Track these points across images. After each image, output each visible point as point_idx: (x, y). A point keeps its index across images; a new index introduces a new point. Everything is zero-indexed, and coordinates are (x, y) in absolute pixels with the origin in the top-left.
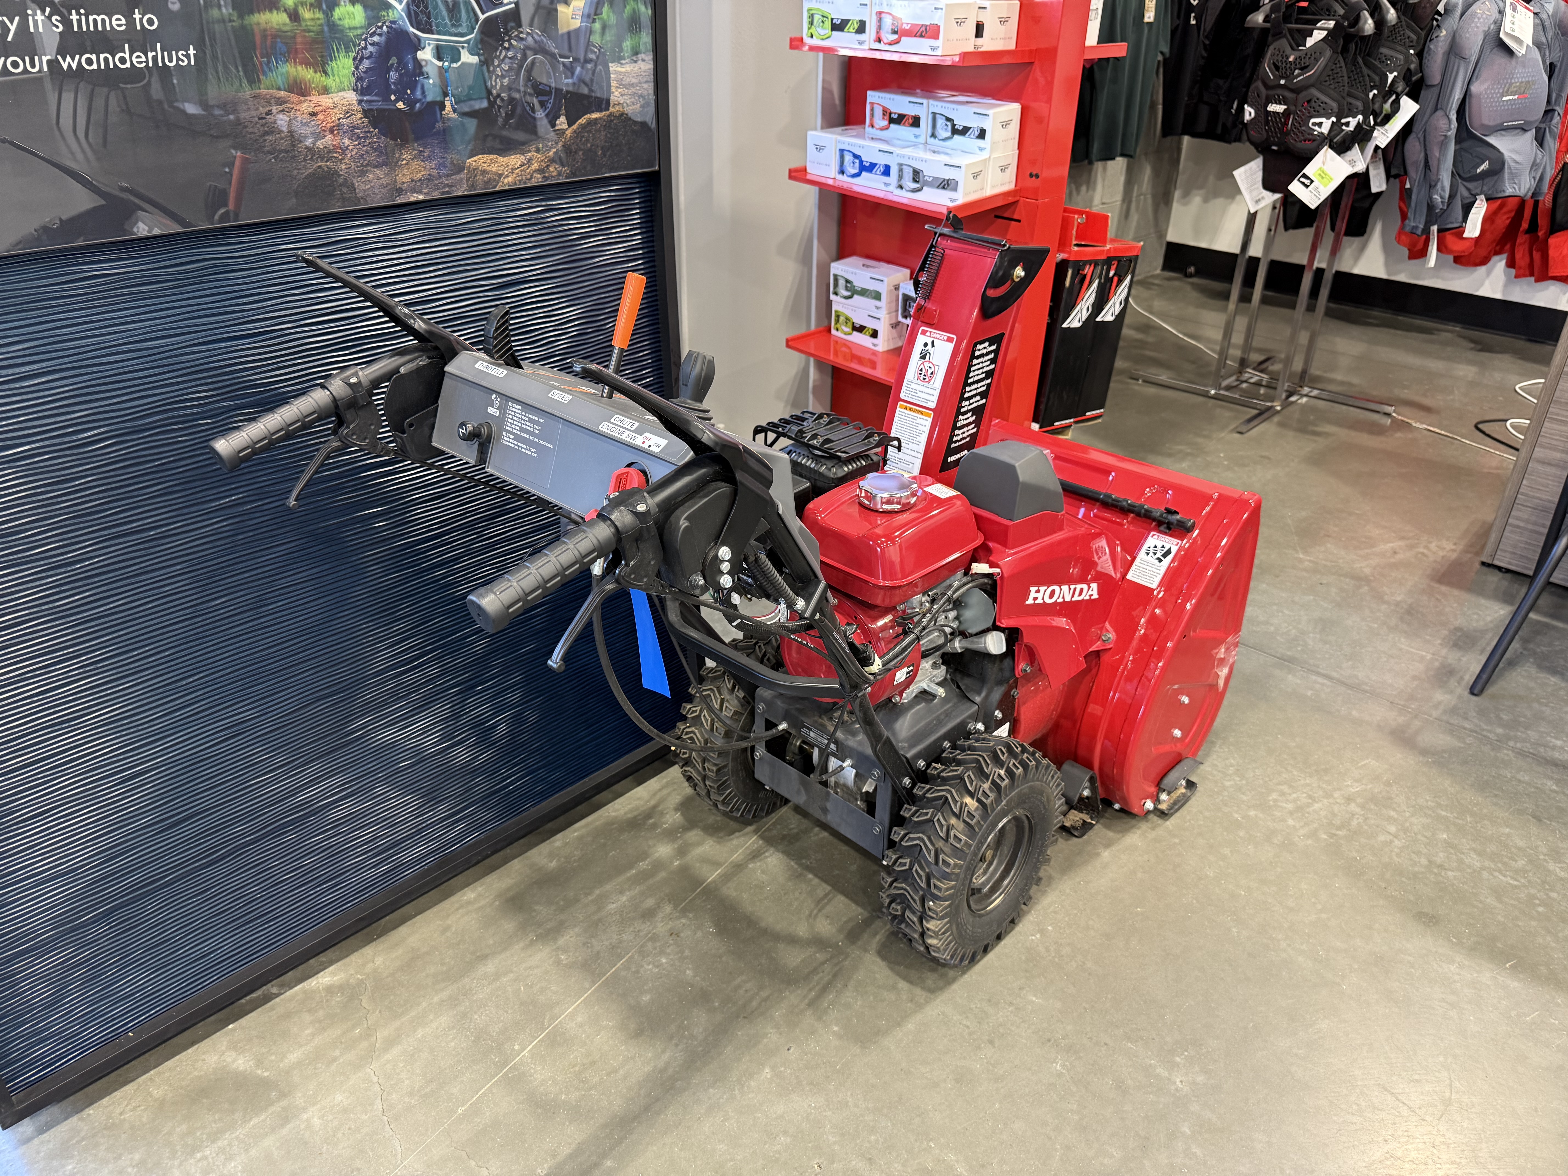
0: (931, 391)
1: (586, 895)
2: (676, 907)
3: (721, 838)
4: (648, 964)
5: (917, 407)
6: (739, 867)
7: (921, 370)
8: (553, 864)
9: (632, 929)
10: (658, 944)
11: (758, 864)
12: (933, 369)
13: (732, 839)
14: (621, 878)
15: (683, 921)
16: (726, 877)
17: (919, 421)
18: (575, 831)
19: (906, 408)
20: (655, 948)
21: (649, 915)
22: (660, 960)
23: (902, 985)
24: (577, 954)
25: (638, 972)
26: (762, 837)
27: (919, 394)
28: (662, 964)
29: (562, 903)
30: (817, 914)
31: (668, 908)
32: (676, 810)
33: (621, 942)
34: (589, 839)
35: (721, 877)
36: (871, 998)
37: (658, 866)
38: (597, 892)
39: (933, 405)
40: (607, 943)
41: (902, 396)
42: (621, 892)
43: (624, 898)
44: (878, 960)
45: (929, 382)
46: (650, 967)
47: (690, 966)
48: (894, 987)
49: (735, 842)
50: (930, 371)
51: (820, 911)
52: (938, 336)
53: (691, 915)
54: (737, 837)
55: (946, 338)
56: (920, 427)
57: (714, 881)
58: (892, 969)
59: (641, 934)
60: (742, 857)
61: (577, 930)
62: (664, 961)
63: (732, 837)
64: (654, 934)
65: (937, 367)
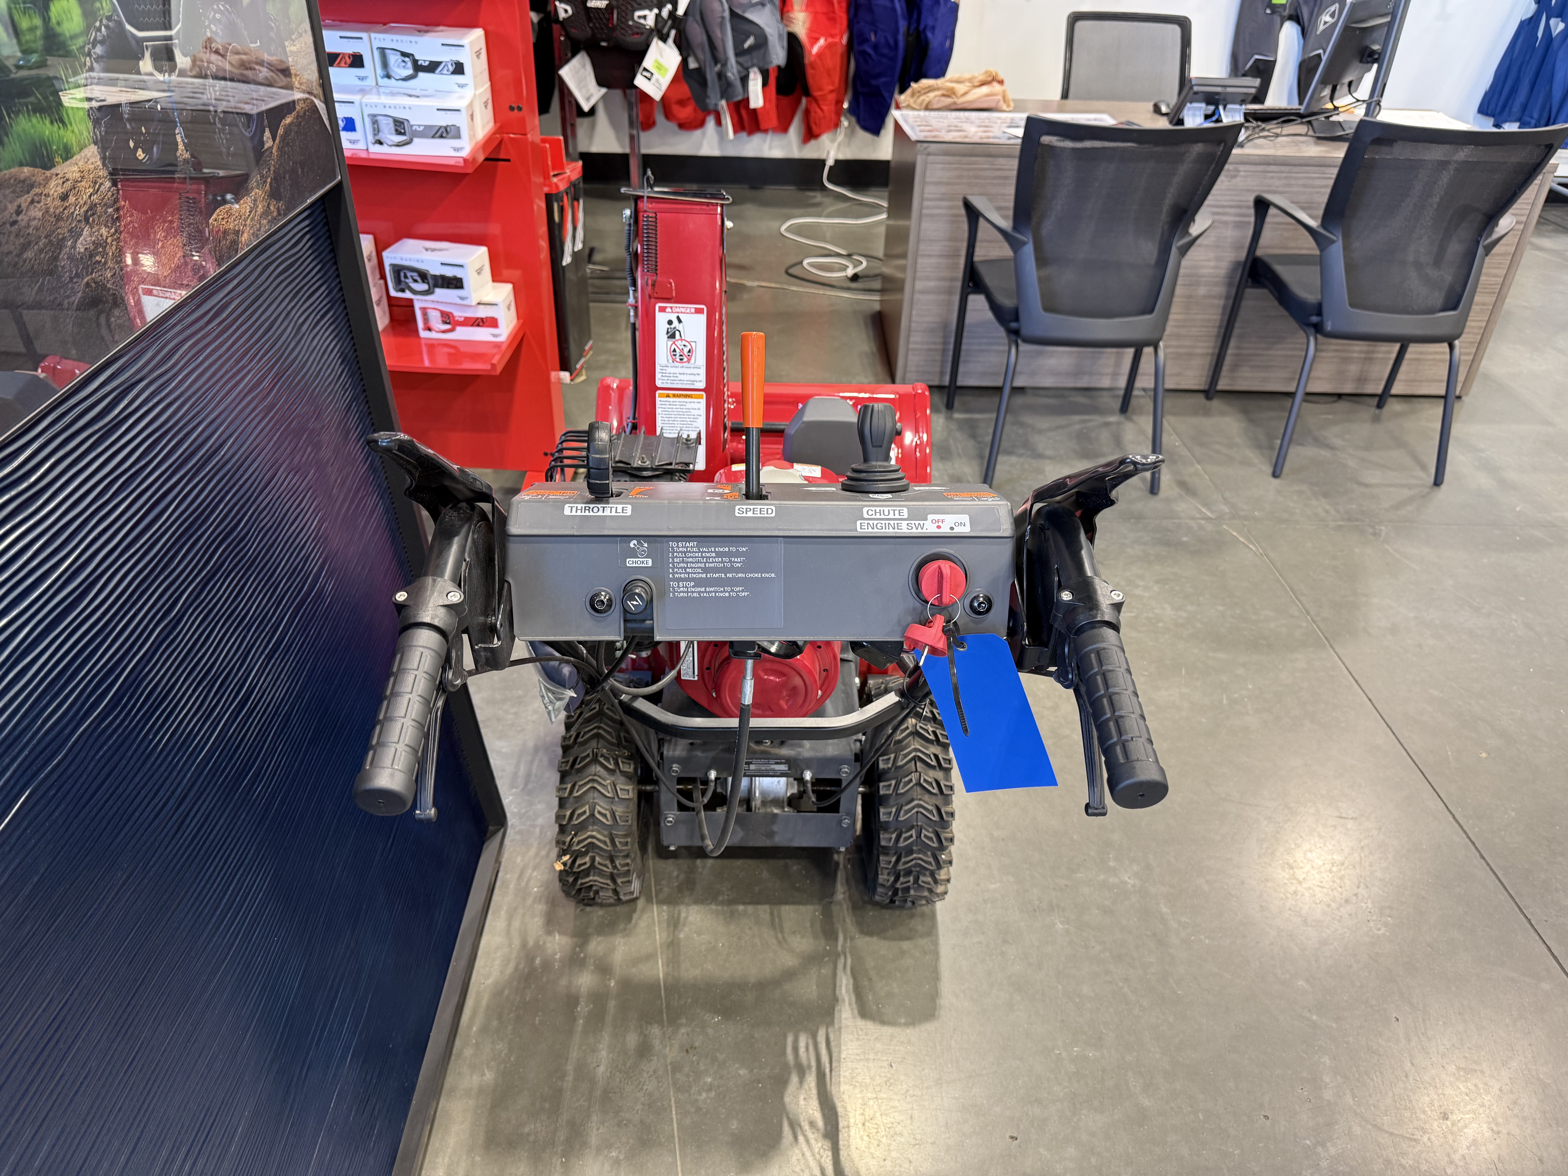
0: (695, 371)
1: (563, 1077)
2: (661, 1023)
3: (625, 929)
4: (700, 1094)
5: (685, 392)
6: (673, 945)
7: (674, 351)
8: (489, 1076)
9: (645, 1075)
10: (686, 1069)
11: (686, 929)
12: (689, 347)
13: (636, 924)
14: (577, 1038)
15: (683, 1030)
16: (674, 961)
17: (689, 406)
18: (470, 1027)
19: (668, 396)
20: (688, 1076)
21: (644, 1050)
22: (705, 1083)
23: (906, 945)
24: (624, 1139)
25: (699, 1109)
26: (660, 902)
27: (681, 377)
28: (711, 1084)
29: (547, 1105)
30: (784, 938)
31: (655, 1031)
32: (549, 933)
33: (650, 1095)
34: (495, 1023)
35: (668, 966)
36: (898, 974)
37: (599, 998)
38: (570, 1068)
39: (702, 385)
40: (639, 1107)
41: (659, 383)
42: (594, 1050)
43: (604, 1053)
44: (868, 939)
45: (689, 361)
46: (704, 1095)
47: (737, 1065)
48: (903, 953)
49: (642, 924)
50: (686, 350)
51: (782, 932)
52: (683, 310)
53: (684, 1021)
54: (639, 918)
55: (693, 310)
56: (693, 412)
57: (666, 975)
58: (885, 938)
59: (660, 1073)
60: (665, 935)
61: (594, 1118)
62: (709, 1080)
63: (634, 921)
64: (671, 1063)
65: (693, 344)
